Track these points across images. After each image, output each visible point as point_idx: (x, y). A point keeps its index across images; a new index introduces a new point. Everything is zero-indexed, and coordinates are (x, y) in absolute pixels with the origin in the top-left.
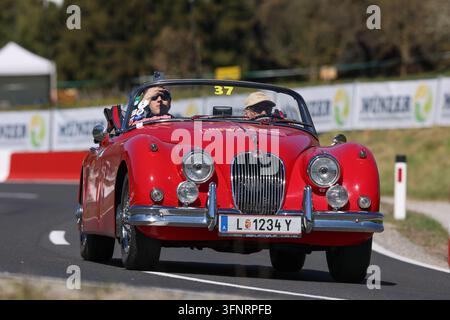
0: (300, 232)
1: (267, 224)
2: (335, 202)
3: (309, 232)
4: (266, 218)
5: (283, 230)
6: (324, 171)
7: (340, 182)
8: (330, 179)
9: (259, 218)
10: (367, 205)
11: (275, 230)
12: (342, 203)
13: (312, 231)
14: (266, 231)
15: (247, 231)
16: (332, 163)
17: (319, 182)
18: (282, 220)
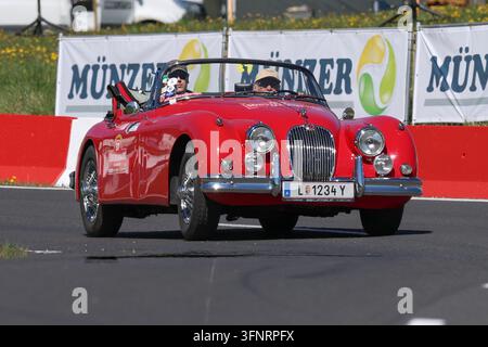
0: (352, 196)
1: (324, 190)
2: (382, 169)
3: (359, 196)
4: (323, 185)
5: (339, 195)
6: (372, 142)
7: (385, 151)
8: (376, 149)
9: (317, 184)
10: (409, 171)
11: (331, 195)
12: (388, 169)
13: (363, 196)
14: (324, 196)
15: (307, 196)
16: (377, 134)
17: (368, 152)
18: (337, 186)
